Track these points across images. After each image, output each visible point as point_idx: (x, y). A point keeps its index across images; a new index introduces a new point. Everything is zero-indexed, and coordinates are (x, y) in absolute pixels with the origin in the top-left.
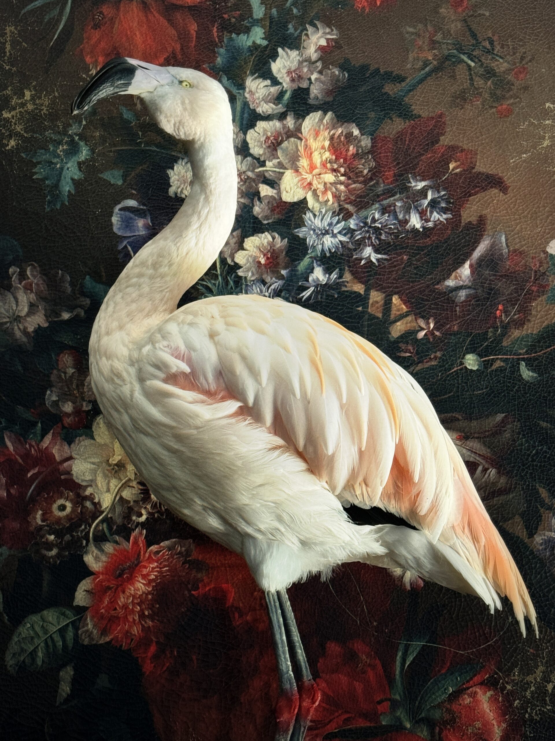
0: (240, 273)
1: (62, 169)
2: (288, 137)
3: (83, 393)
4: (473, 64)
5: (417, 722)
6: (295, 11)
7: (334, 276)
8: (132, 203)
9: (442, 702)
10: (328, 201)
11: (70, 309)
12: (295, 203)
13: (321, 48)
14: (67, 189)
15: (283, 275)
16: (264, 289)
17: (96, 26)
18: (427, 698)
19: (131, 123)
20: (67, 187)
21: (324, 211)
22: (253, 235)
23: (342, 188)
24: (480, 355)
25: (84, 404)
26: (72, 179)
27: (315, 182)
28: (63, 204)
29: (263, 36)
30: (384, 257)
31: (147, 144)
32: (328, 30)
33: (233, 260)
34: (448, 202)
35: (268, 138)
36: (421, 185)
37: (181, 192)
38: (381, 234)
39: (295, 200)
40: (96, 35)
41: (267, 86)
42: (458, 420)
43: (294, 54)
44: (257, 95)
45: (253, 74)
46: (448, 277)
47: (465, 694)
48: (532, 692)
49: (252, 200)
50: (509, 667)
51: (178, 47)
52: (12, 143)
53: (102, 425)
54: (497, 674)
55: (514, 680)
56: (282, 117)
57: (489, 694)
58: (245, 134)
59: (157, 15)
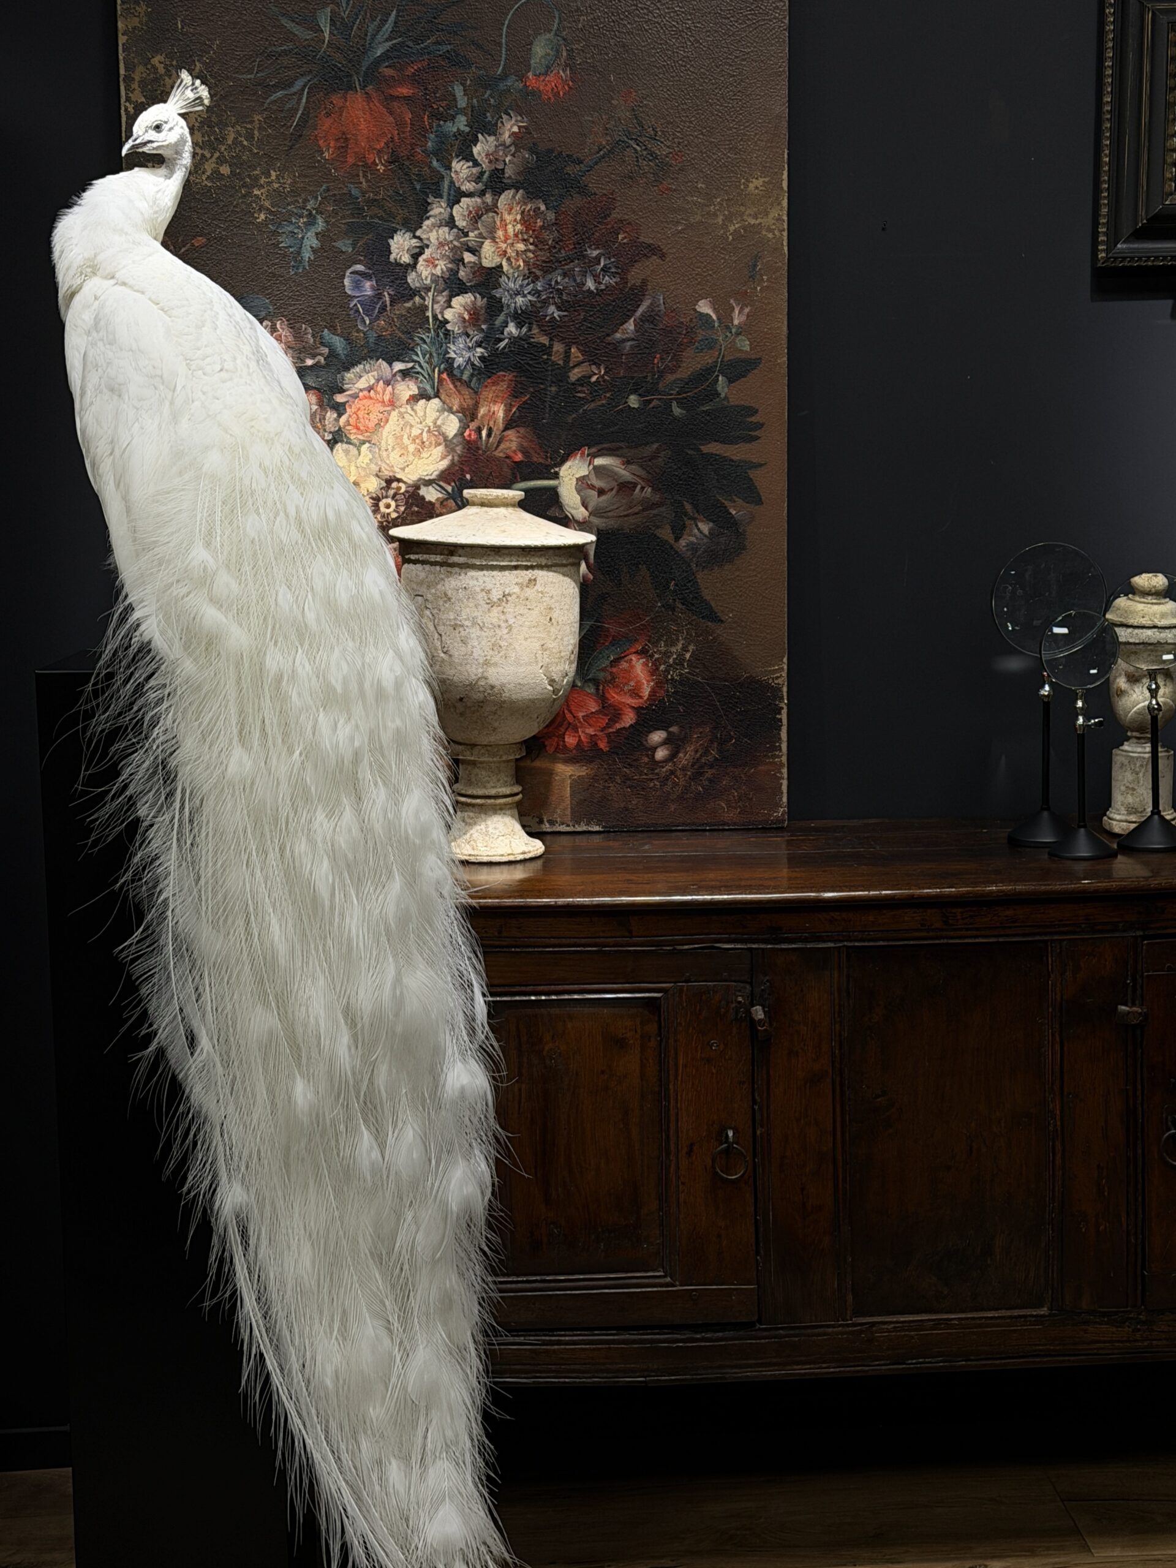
0: (449, 327)
1: (303, 238)
2: (487, 211)
3: (325, 426)
4: (638, 148)
5: (586, 681)
6: (492, 101)
7: (524, 330)
8: (359, 267)
10: (520, 266)
11: (313, 356)
12: (493, 268)
13: (514, 133)
14: (308, 255)
15: (483, 329)
16: (468, 340)
17: (328, 115)
19: (358, 198)
20: (307, 255)
21: (516, 275)
22: (458, 295)
23: (531, 255)
24: (640, 395)
25: (326, 434)
26: (312, 247)
27: (509, 251)
28: (304, 268)
29: (466, 123)
30: (565, 313)
31: (371, 217)
32: (519, 118)
33: (443, 317)
34: (617, 268)
35: (470, 212)
36: (595, 253)
37: (400, 258)
38: (562, 294)
39: (494, 265)
40: (328, 122)
41: (469, 167)
42: (622, 448)
43: (491, 139)
44: (461, 175)
45: (457, 156)
46: (616, 331)
47: (623, 660)
48: (674, 659)
49: (458, 265)
50: (657, 640)
51: (396, 132)
52: (262, 216)
53: (340, 451)
54: (648, 645)
55: (660, 650)
56: (482, 194)
57: (641, 661)
58: (452, 208)
59: (378, 104)
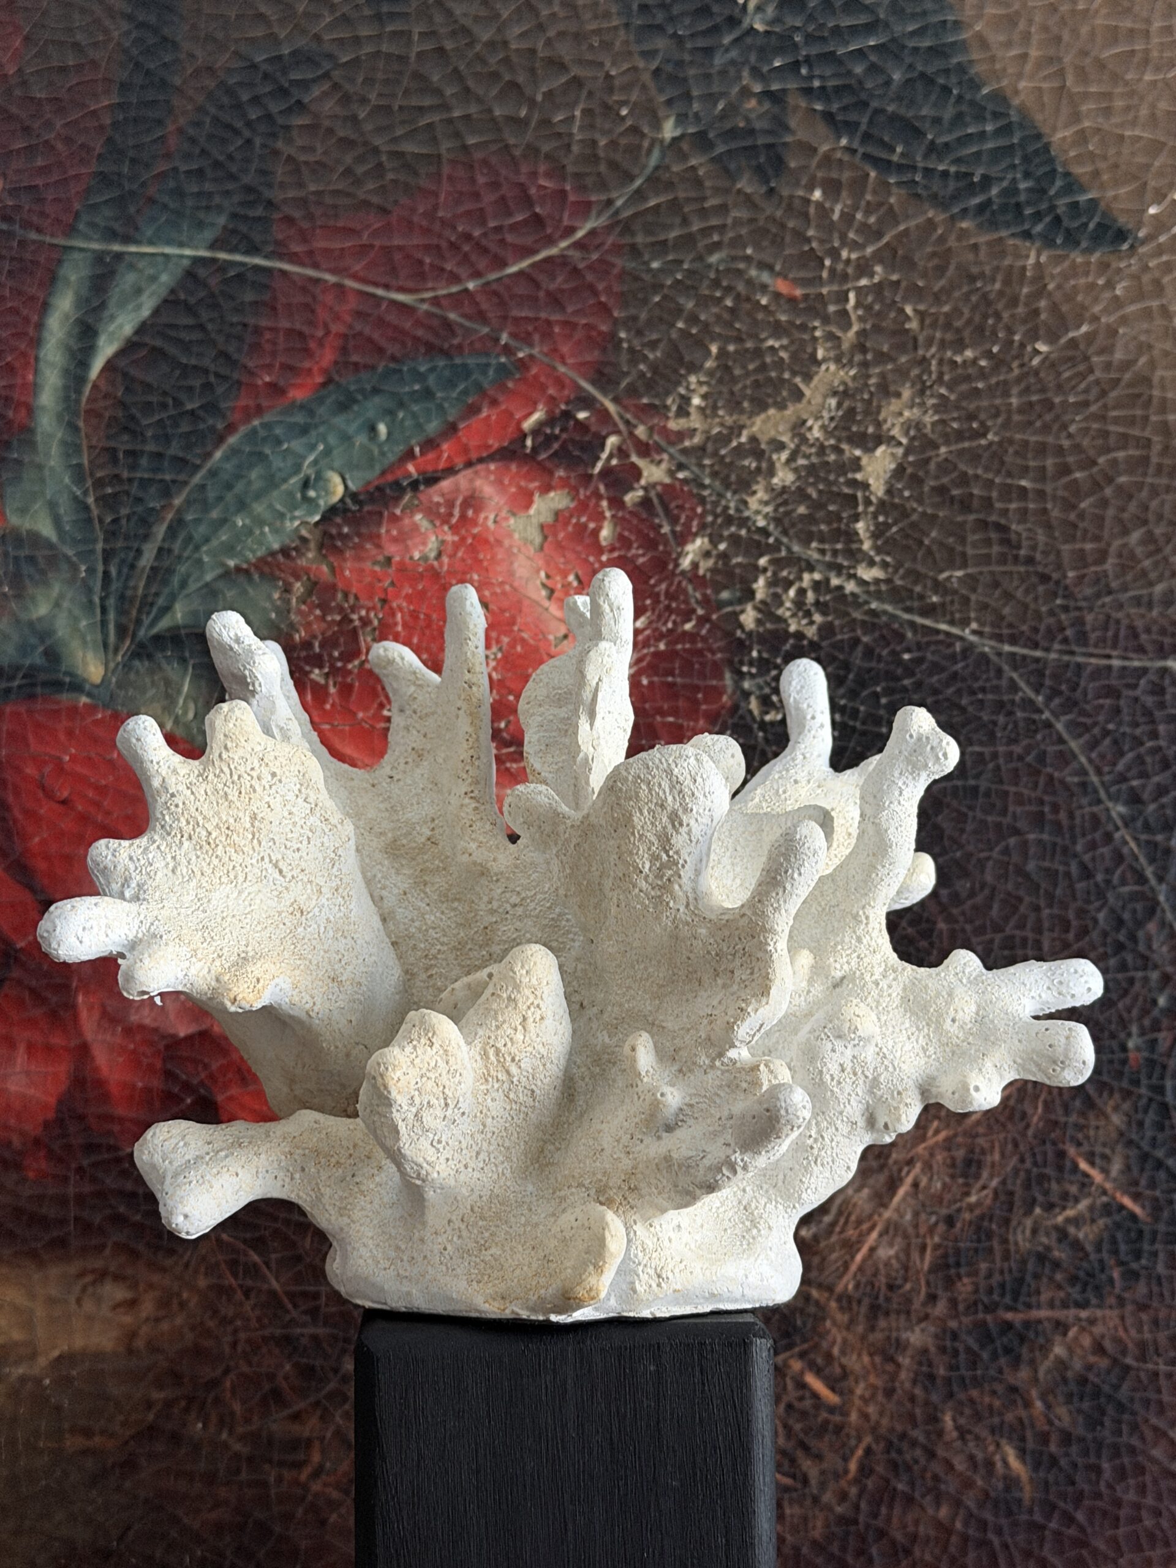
9: (285, 551)
18: (202, 530)
47: (411, 509)
48: (781, 496)
50: (654, 367)
54: (587, 402)
55: (681, 435)
57: (543, 506)
